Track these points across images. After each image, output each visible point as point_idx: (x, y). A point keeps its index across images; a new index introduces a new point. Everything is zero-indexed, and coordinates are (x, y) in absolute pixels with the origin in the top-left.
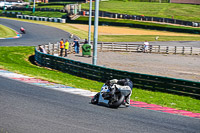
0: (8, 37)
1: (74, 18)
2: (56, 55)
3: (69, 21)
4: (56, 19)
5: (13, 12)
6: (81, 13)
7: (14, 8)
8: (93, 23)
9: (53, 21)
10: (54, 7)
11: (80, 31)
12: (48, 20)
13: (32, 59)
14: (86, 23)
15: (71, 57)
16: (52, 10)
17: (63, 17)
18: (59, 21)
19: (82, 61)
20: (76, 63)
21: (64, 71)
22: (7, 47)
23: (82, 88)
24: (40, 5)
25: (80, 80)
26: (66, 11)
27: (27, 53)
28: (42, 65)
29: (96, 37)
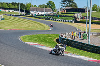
0: (46, 29)
1: (79, 20)
2: (70, 39)
3: (76, 22)
4: (70, 21)
5: (49, 17)
6: (83, 18)
7: (49, 15)
8: (89, 23)
9: (69, 22)
10: (69, 15)
11: (82, 27)
12: (66, 21)
13: (58, 40)
14: (85, 23)
15: (77, 40)
16: (68, 16)
17: (74, 20)
20: (80, 43)
21: (74, 47)
22: (45, 34)
23: (82, 55)
24: (62, 14)
25: (81, 51)
26: (75, 17)
27: (55, 38)
29: (90, 30)
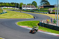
0: (32, 18)
1: (51, 12)
2: (46, 23)
3: (49, 13)
5: (33, 11)
6: (53, 11)
7: (33, 10)
8: (57, 14)
9: (45, 13)
10: (45, 9)
11: (53, 16)
12: (43, 13)
13: (39, 24)
14: (55, 14)
15: (50, 24)
18: (46, 13)
19: (53, 25)
20: (52, 25)
21: (48, 28)
22: (31, 21)
23: (53, 33)
24: (41, 9)
25: (53, 31)
26: (49, 10)
27: (37, 23)
28: (42, 26)
29: (58, 18)
